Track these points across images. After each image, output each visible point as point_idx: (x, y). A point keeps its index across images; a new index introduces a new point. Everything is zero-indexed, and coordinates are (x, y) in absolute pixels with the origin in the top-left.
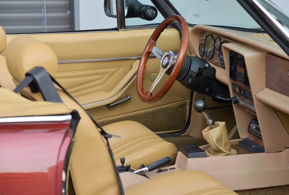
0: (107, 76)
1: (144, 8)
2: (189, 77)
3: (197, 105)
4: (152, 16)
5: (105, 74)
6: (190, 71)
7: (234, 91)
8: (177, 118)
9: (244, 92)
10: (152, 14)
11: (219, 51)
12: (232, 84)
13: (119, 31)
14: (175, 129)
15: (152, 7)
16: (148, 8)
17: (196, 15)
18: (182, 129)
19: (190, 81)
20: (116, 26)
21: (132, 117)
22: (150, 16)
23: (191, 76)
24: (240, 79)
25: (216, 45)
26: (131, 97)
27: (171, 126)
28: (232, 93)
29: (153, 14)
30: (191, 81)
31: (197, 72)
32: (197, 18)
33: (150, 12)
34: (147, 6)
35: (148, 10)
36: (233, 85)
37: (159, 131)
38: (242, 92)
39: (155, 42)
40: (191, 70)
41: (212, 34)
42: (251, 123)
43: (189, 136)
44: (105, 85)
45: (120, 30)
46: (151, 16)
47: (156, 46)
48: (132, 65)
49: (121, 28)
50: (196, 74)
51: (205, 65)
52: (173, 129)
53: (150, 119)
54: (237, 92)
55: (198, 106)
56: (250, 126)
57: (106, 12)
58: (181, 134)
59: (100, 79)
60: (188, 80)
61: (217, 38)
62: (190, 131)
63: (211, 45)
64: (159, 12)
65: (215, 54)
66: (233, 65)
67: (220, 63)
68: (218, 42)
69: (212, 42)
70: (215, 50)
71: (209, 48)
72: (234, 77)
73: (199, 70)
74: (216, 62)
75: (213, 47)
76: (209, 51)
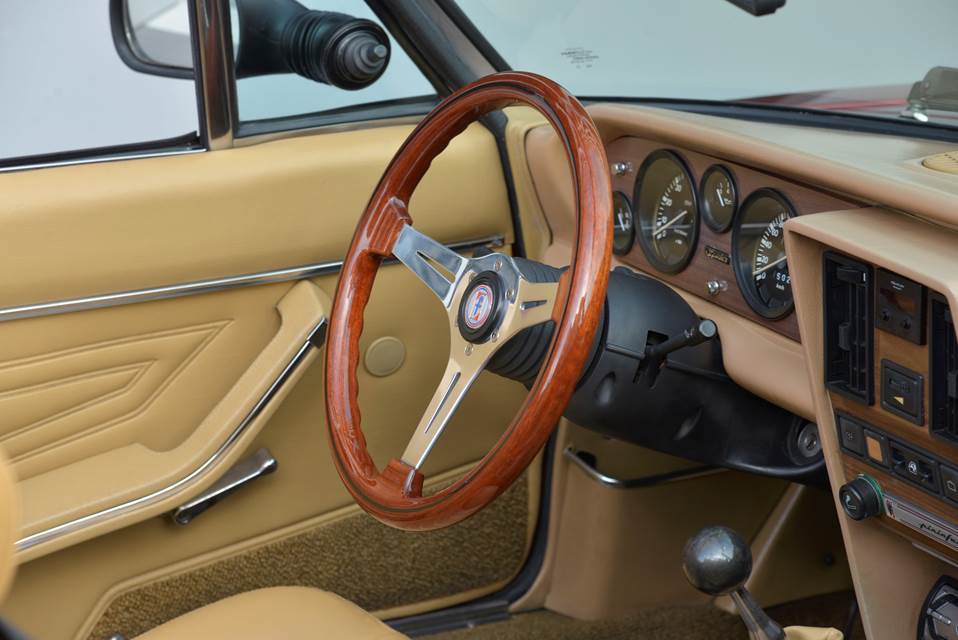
0: (155, 369)
1: (321, 30)
2: (603, 380)
3: (701, 559)
4: (369, 67)
5: (147, 363)
6: (604, 352)
7: (853, 451)
8: (487, 531)
9: (921, 465)
10: (367, 61)
11: (729, 237)
12: (838, 417)
13: (208, 150)
14: (480, 585)
15: (366, 26)
16: (345, 29)
17: (576, 55)
18: (507, 581)
19: (606, 397)
20: (191, 124)
21: (280, 553)
22: (358, 69)
23: (612, 375)
24: (901, 400)
25: (707, 204)
26: (275, 463)
27: (462, 575)
28: (838, 460)
29: (372, 57)
30: (612, 396)
31: (641, 354)
32: (578, 67)
33: (354, 47)
34: (337, 20)
35: (346, 40)
36: (844, 422)
37: (410, 602)
38: (913, 467)
39: (401, 203)
40: (611, 347)
41: (674, 151)
42: (929, 603)
43: (542, 609)
44: (145, 413)
45: (213, 143)
46: (366, 71)
47: (410, 223)
48: (276, 309)
49: (217, 134)
50: (636, 363)
51: (701, 329)
52: (473, 587)
53: (365, 552)
54: (874, 461)
55: (708, 562)
56: (930, 618)
57: (124, 48)
58: (505, 603)
59: (124, 385)
60: (596, 395)
61: (711, 170)
62: (547, 587)
63: (668, 201)
64: (396, 49)
65: (701, 247)
66: (849, 324)
67: (742, 299)
68: (719, 192)
69: (675, 187)
70: (704, 228)
71: (660, 216)
72: (854, 385)
73: (647, 344)
74: (713, 290)
75: (685, 212)
76: (661, 232)
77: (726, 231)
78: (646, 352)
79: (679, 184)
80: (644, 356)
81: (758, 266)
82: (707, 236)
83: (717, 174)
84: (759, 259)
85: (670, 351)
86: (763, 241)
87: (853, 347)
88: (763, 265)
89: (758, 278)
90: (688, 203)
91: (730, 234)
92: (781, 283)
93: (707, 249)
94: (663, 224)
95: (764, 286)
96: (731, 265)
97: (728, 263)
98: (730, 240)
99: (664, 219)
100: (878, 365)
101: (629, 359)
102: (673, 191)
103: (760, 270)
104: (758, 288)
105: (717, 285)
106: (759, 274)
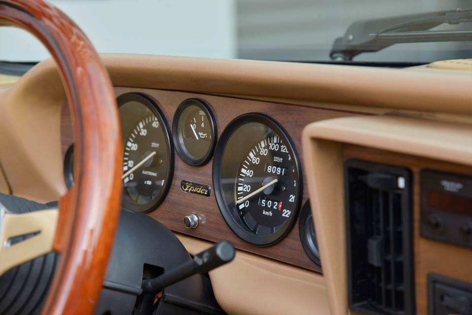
11: (208, 168)
31: (138, 289)
51: (219, 252)
61: (184, 106)
63: (133, 146)
65: (177, 182)
66: (380, 238)
67: (227, 230)
68: (193, 127)
69: (139, 132)
70: (179, 163)
71: (126, 161)
72: (389, 305)
73: (143, 279)
74: (192, 224)
75: (154, 153)
76: (129, 176)
77: (204, 163)
78: (143, 286)
79: (144, 128)
80: (142, 290)
81: (240, 195)
82: (182, 172)
83: (192, 108)
84: (240, 189)
85: (167, 285)
86: (243, 171)
87: (387, 263)
88: (245, 194)
89: (241, 207)
90: (155, 145)
91: (210, 165)
92: (267, 210)
93: (184, 184)
94: (129, 168)
95: (248, 214)
96: (212, 197)
97: (208, 195)
98: (210, 172)
99: (131, 163)
100: (421, 280)
101: (125, 295)
102: (138, 136)
103: (242, 199)
104: (242, 217)
105: (196, 218)
106: (242, 202)
